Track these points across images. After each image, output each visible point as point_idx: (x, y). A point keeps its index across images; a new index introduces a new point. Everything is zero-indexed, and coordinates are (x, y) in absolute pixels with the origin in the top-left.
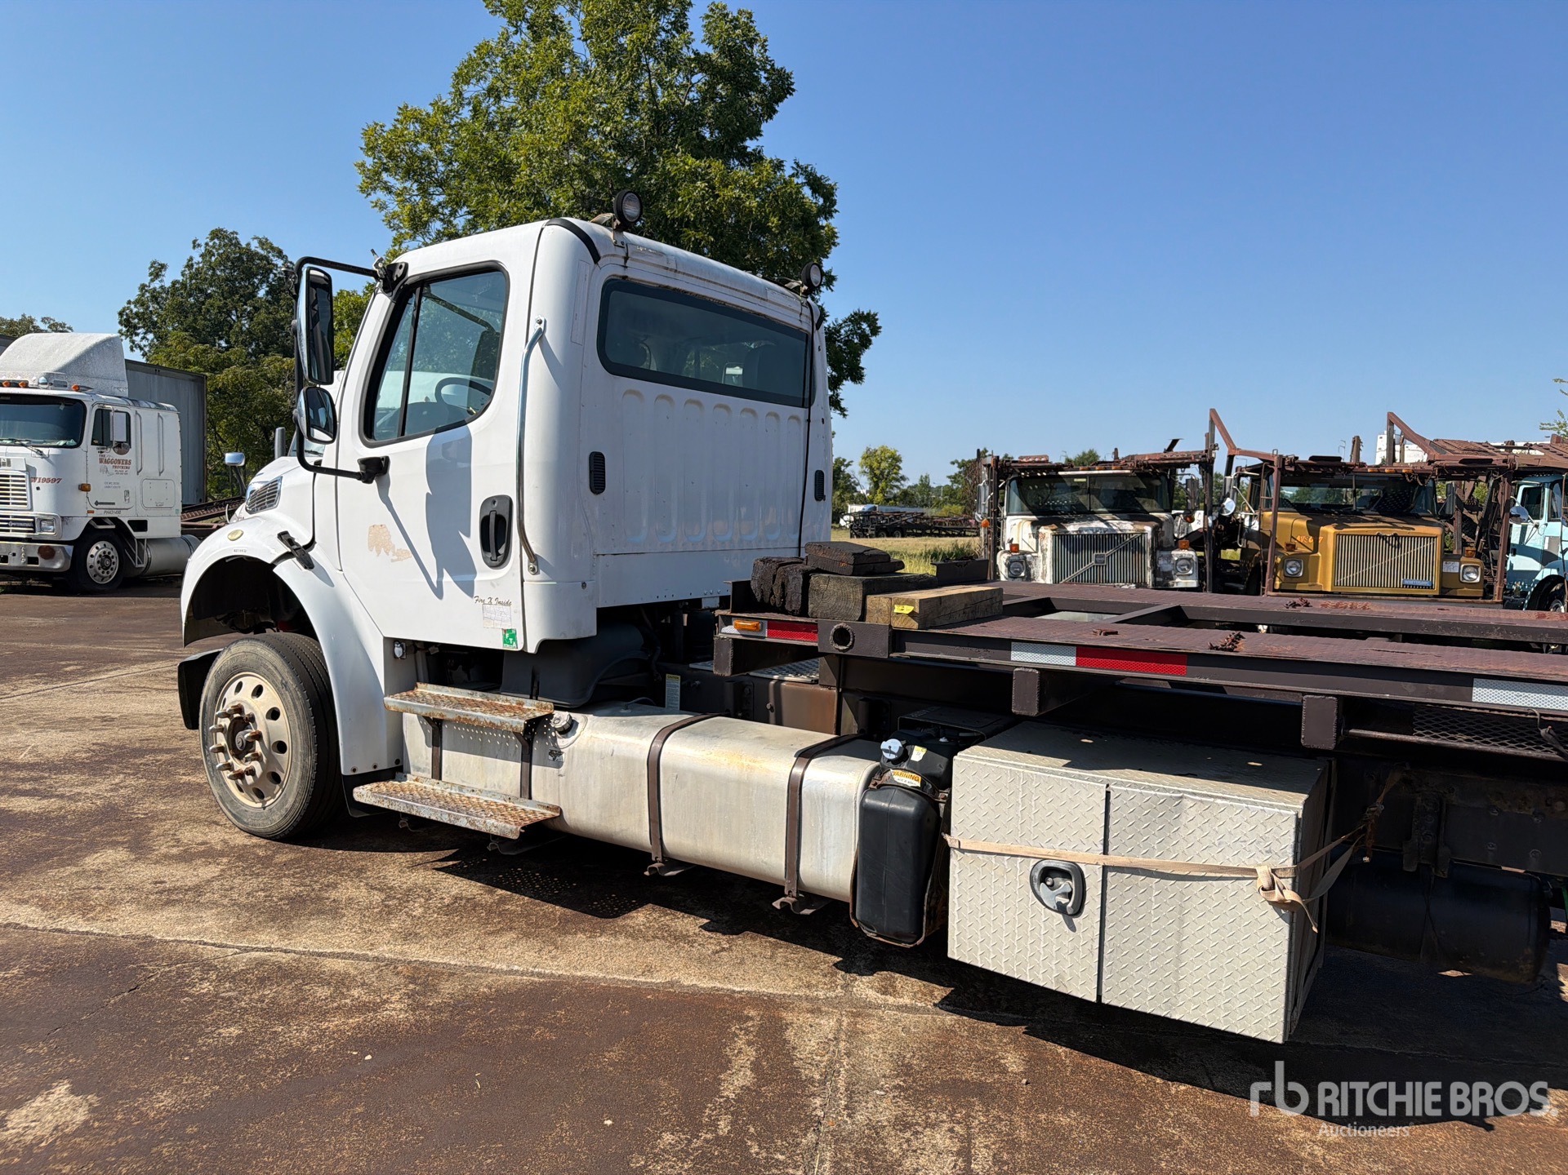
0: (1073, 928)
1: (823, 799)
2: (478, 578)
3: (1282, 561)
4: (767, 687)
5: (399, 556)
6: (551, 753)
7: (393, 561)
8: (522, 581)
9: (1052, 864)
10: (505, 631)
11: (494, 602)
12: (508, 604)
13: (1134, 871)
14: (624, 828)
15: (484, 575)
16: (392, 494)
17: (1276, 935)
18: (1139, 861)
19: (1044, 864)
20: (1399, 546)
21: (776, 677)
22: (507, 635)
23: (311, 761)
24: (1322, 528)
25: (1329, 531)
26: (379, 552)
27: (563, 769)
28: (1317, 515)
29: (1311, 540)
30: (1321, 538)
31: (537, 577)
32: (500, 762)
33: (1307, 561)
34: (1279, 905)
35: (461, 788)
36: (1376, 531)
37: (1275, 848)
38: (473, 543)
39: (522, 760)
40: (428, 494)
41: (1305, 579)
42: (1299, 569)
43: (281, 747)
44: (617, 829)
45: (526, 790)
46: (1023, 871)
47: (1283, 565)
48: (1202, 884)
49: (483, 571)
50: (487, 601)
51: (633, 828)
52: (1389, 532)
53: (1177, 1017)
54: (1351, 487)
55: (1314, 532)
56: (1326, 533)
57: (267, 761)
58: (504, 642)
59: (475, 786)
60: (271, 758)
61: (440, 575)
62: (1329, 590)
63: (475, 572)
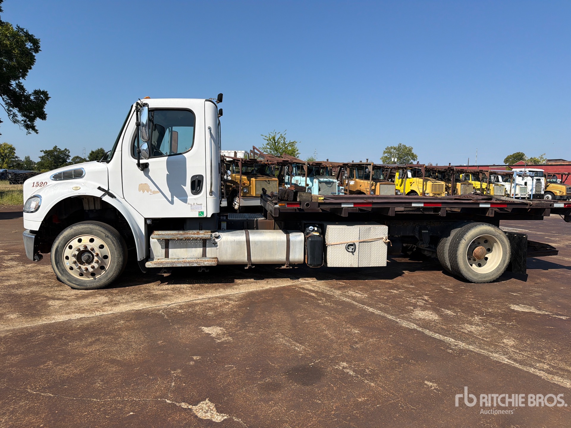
0: (353, 255)
1: (295, 242)
2: (189, 198)
3: (243, 188)
4: (254, 222)
5: (154, 192)
6: (213, 244)
7: (150, 194)
8: (207, 198)
9: (350, 244)
10: (199, 212)
11: (195, 204)
12: (201, 204)
13: (363, 242)
14: (239, 259)
15: (191, 197)
16: (150, 174)
17: (385, 247)
18: (365, 240)
19: (348, 244)
20: (269, 183)
21: (256, 219)
22: (200, 213)
23: (121, 259)
24: (252, 179)
25: (253, 179)
26: (144, 192)
27: (218, 247)
28: (249, 175)
29: (248, 182)
30: (251, 182)
31: (212, 197)
32: (193, 249)
33: (248, 188)
34: (385, 243)
35: (178, 259)
36: (264, 179)
37: (385, 234)
38: (188, 188)
39: (203, 247)
40: (167, 174)
41: (248, 193)
42: (247, 190)
43: (106, 257)
44: (237, 259)
45: (204, 254)
46: (344, 246)
47: (243, 189)
48: (374, 242)
49: (190, 196)
50: (192, 204)
51: (242, 258)
52: (267, 180)
53: (370, 266)
54: (253, 167)
55: (250, 180)
56: (253, 180)
57: (101, 262)
58: (199, 215)
59: (183, 257)
60: (102, 261)
61: (172, 197)
62: (254, 196)
63: (187, 196)
